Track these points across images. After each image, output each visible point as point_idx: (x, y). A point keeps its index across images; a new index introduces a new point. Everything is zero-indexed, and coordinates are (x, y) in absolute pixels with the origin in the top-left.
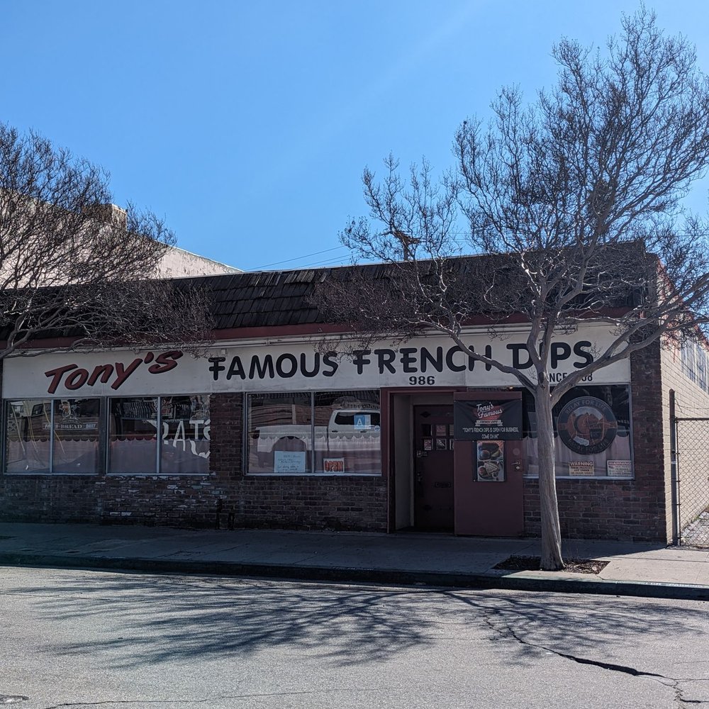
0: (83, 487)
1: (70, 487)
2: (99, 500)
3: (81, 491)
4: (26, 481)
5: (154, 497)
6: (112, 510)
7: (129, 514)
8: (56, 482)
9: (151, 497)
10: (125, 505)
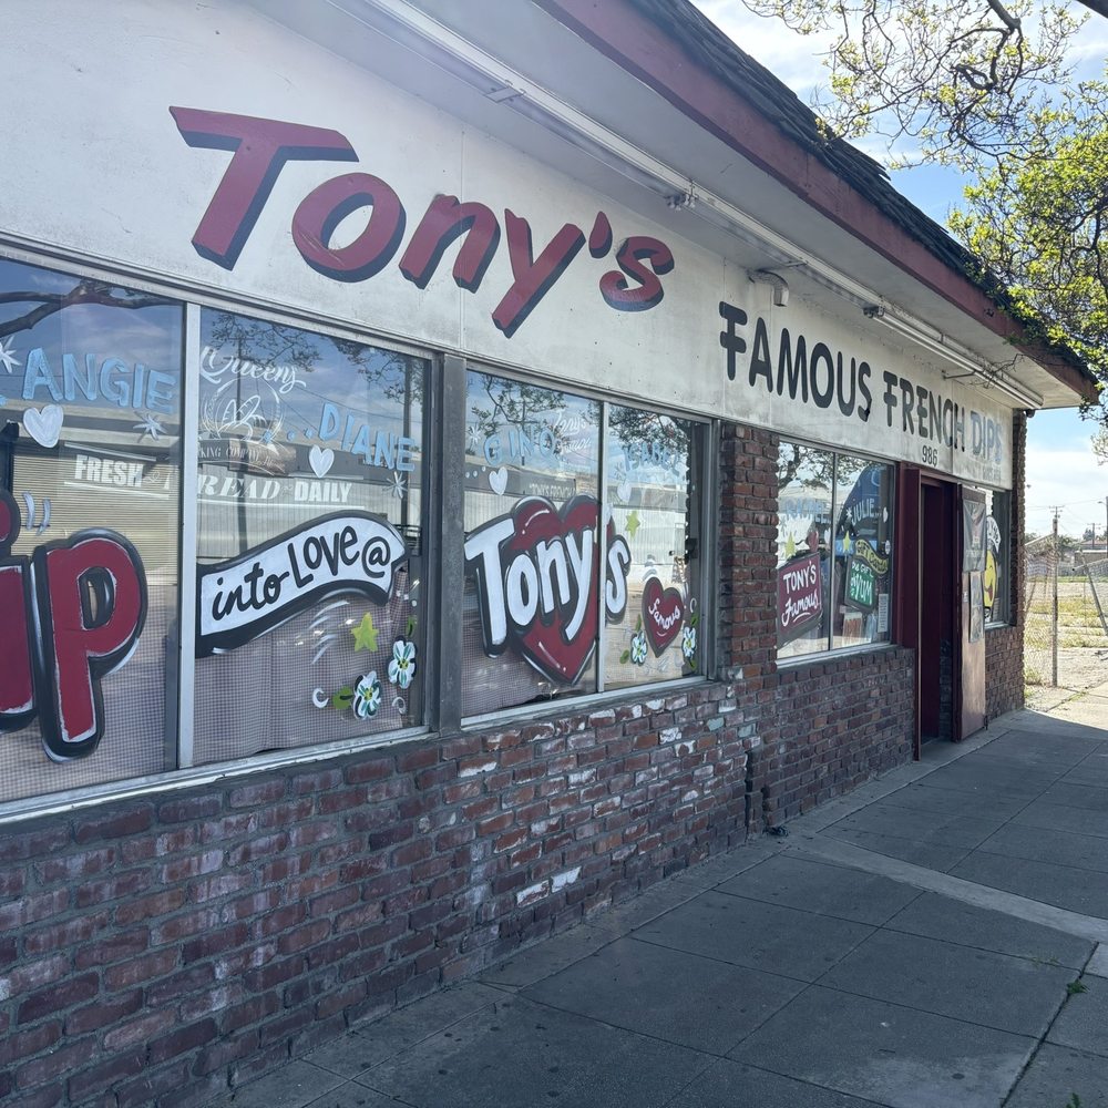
0: (410, 810)
1: (359, 824)
2: (476, 853)
3: (407, 832)
4: (77, 863)
5: (632, 785)
6: (522, 881)
7: (571, 876)
8: (283, 817)
9: (626, 787)
10: (558, 845)
